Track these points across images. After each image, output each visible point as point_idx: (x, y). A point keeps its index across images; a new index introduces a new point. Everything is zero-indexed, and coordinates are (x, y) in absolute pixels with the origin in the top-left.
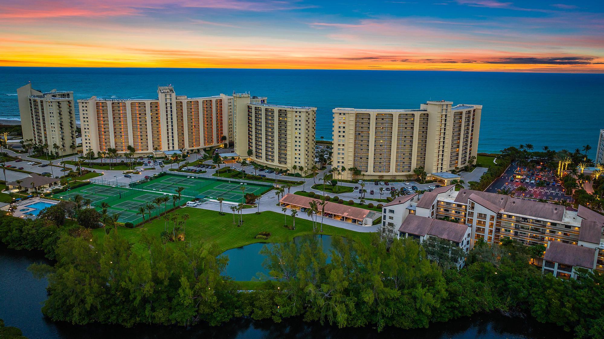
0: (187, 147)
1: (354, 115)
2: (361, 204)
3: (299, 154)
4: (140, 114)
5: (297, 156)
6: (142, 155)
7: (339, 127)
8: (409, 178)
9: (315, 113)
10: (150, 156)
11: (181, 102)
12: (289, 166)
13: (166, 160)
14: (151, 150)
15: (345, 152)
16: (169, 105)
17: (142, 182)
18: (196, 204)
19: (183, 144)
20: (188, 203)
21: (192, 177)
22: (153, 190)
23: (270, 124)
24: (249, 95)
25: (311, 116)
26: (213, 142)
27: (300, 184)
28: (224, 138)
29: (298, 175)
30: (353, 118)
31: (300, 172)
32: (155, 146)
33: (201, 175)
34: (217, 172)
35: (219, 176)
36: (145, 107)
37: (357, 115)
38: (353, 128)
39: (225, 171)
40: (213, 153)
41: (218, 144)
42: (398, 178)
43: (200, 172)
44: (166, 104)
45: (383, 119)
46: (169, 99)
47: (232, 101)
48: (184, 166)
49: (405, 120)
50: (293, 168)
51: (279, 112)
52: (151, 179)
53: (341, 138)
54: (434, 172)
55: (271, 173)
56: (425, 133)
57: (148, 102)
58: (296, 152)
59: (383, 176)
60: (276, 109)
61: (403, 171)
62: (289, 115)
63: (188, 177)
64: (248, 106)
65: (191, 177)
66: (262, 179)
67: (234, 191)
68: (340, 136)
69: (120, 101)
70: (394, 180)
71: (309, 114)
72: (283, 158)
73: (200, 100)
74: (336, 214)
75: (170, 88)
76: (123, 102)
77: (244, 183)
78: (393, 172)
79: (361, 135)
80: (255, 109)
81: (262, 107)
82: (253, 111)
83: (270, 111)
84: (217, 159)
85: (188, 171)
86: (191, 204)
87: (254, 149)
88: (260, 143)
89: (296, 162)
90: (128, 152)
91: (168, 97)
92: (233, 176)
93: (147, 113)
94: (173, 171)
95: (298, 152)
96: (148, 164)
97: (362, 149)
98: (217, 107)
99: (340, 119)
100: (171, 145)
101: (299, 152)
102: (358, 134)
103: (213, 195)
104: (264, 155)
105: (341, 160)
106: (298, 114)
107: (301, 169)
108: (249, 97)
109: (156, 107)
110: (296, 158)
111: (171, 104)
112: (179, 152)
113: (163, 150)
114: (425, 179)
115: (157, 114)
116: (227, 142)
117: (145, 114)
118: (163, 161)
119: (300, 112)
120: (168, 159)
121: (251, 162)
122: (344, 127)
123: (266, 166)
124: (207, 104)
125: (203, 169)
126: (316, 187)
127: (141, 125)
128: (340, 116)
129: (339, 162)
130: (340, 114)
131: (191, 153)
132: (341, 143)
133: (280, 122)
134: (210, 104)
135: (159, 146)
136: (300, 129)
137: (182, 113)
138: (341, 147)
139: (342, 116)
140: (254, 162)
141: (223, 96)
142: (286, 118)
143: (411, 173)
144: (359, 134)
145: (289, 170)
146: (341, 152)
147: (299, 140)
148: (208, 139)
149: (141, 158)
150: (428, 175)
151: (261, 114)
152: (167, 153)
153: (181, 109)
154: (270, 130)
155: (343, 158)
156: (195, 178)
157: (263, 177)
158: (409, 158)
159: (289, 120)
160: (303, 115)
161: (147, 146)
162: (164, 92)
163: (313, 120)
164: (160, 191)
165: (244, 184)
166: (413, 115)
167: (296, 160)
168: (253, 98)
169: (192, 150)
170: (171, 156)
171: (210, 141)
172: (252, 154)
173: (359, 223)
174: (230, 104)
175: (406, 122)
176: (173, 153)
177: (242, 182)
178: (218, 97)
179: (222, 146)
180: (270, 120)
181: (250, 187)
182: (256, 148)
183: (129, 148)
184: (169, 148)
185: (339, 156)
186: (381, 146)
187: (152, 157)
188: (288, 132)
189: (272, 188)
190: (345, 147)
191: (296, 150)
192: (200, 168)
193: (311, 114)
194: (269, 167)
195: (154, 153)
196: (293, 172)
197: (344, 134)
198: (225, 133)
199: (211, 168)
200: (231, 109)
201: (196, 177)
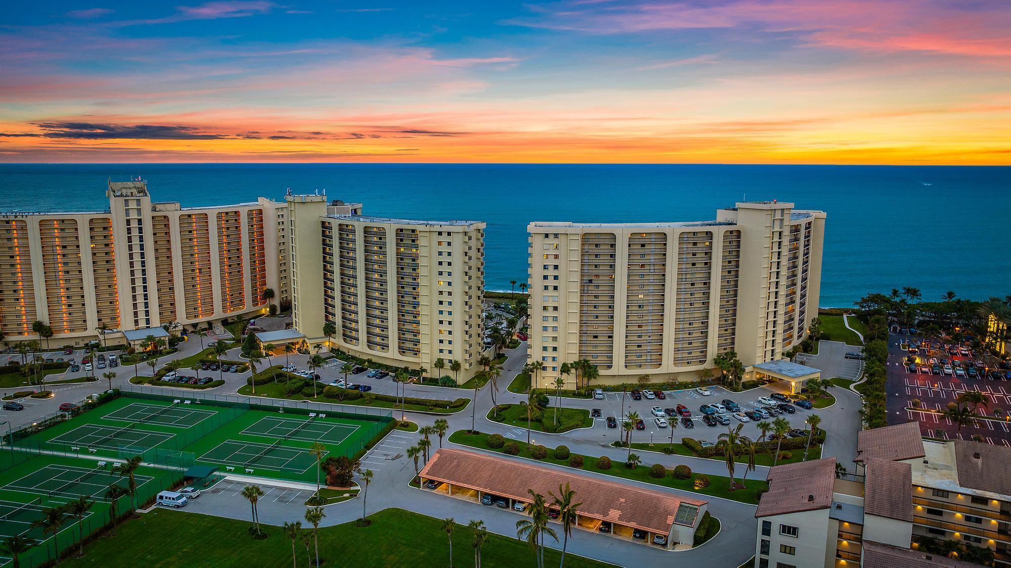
0: (182, 319)
1: (579, 238)
2: (629, 466)
3: (450, 333)
4: (64, 247)
5: (446, 337)
6: (72, 343)
7: (545, 267)
8: (704, 380)
9: (482, 235)
10: (93, 342)
11: (165, 217)
12: (425, 360)
13: (127, 353)
14: (92, 329)
15: (560, 324)
16: (135, 224)
17: (49, 425)
18: (184, 499)
19: (174, 312)
20: (161, 497)
21: (186, 402)
22: (71, 451)
23: (376, 262)
24: (325, 198)
25: (473, 243)
26: (243, 304)
27: (457, 407)
28: (269, 294)
29: (448, 382)
30: (576, 246)
31: (452, 374)
32: (103, 321)
33: (209, 394)
34: (250, 382)
35: (255, 394)
36: (76, 229)
37: (586, 238)
38: (576, 267)
39: (271, 379)
40: (244, 329)
41: (257, 308)
42: (681, 379)
43: (209, 382)
44: (128, 222)
45: (643, 245)
46: (136, 211)
47: (285, 212)
48: (169, 370)
49: (691, 245)
50: (436, 366)
51: (397, 235)
52: (76, 412)
53: (551, 291)
54: (759, 361)
55: (381, 377)
56: (733, 273)
57: (83, 219)
58: (442, 327)
59: (647, 376)
60: (390, 227)
61: (688, 363)
62: (422, 242)
63: (176, 401)
64: (323, 223)
65: (182, 400)
66: (362, 396)
67: (294, 439)
68: (546, 288)
69: (12, 218)
70: (674, 385)
71: (470, 238)
72: (409, 343)
73: (212, 211)
74: (586, 514)
75: (139, 185)
76: (19, 218)
77: (318, 413)
78: (668, 366)
79: (595, 282)
80: (340, 230)
81: (356, 224)
82: (335, 233)
83: (375, 234)
84: (251, 347)
85: (180, 381)
86: (169, 497)
87: (338, 320)
88: (353, 307)
89: (441, 351)
90: (36, 337)
91: (133, 205)
92: (291, 393)
93: (81, 243)
94: (140, 383)
95: (445, 327)
96: (82, 366)
97: (597, 317)
98: (252, 226)
99: (547, 247)
100: (142, 316)
101: (449, 328)
102: (587, 282)
103: (234, 458)
104: (363, 336)
105: (550, 344)
106: (444, 238)
107: (456, 366)
108: (323, 201)
109: (104, 228)
110: (441, 341)
111: (140, 221)
112: (161, 334)
113: (122, 328)
114: (740, 379)
115: (107, 245)
116: (276, 302)
117: (78, 246)
118: (121, 357)
119: (449, 234)
120: (133, 351)
121: (332, 350)
122: (556, 267)
123: (369, 361)
124: (227, 221)
125: (216, 375)
126: (500, 414)
127: (68, 272)
128: (547, 241)
129: (545, 349)
130: (547, 236)
131: (192, 332)
132: (550, 304)
133: (400, 257)
134: (236, 220)
135: (113, 319)
136: (450, 274)
137: (169, 241)
138: (550, 313)
139: (551, 240)
140: (338, 350)
141: (263, 203)
142: (417, 247)
143: (709, 365)
144: (591, 281)
145: (425, 370)
146: (550, 324)
147: (449, 299)
148: (234, 297)
149: (69, 350)
150: (748, 369)
151: (354, 241)
152: (130, 336)
153: (166, 233)
154: (376, 276)
155: (555, 339)
156: (193, 402)
157: (364, 393)
158: (702, 333)
159: (422, 252)
160: (458, 242)
161: (85, 321)
162: (122, 195)
163: (479, 250)
164: (92, 453)
165: (318, 415)
166: (709, 235)
167: (442, 346)
168: (333, 205)
169: (195, 326)
170: (139, 342)
171: (236, 302)
172: (334, 333)
173: (656, 540)
174: (281, 220)
175: (695, 250)
176: (145, 334)
177: (313, 411)
178: (253, 205)
179: (265, 311)
180: (376, 253)
181: (334, 424)
182: (343, 318)
183: (38, 327)
184: (136, 322)
185: (546, 334)
186: (640, 306)
187: (97, 346)
188: (422, 281)
189: (392, 424)
190: (560, 314)
191: (441, 322)
192: (209, 374)
193: (474, 238)
194: (375, 363)
195: (101, 337)
196: (436, 374)
197: (555, 283)
198: (272, 282)
199: (236, 371)
200: (283, 230)
201: (196, 400)
